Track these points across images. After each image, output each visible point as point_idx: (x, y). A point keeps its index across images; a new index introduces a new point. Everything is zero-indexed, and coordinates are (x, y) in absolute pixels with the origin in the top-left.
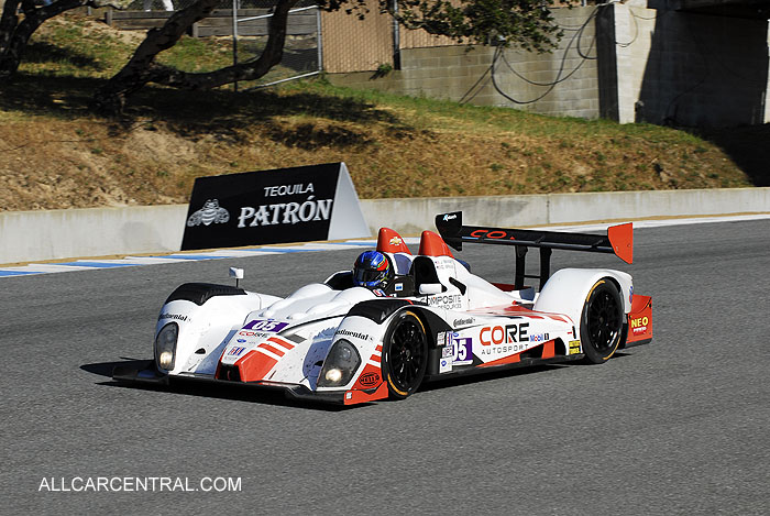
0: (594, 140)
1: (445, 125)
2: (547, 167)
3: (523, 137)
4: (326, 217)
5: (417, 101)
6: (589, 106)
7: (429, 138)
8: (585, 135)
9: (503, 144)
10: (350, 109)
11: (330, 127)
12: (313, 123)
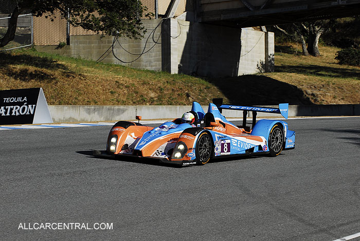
0: (159, 81)
1: (90, 72)
2: (137, 93)
3: (126, 79)
4: (32, 113)
5: (77, 60)
6: (157, 65)
7: (82, 78)
8: (155, 79)
9: (116, 82)
10: (45, 62)
11: (35, 71)
12: (28, 69)
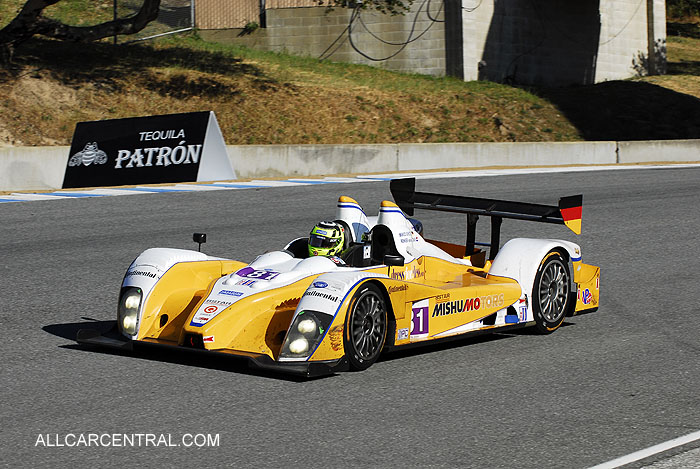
0: (440, 95)
1: (305, 79)
2: (398, 119)
3: (376, 92)
4: (195, 160)
5: (280, 57)
6: (437, 64)
7: (291, 91)
8: (432, 91)
9: (358, 98)
10: (220, 62)
11: (200, 79)
12: (185, 75)
